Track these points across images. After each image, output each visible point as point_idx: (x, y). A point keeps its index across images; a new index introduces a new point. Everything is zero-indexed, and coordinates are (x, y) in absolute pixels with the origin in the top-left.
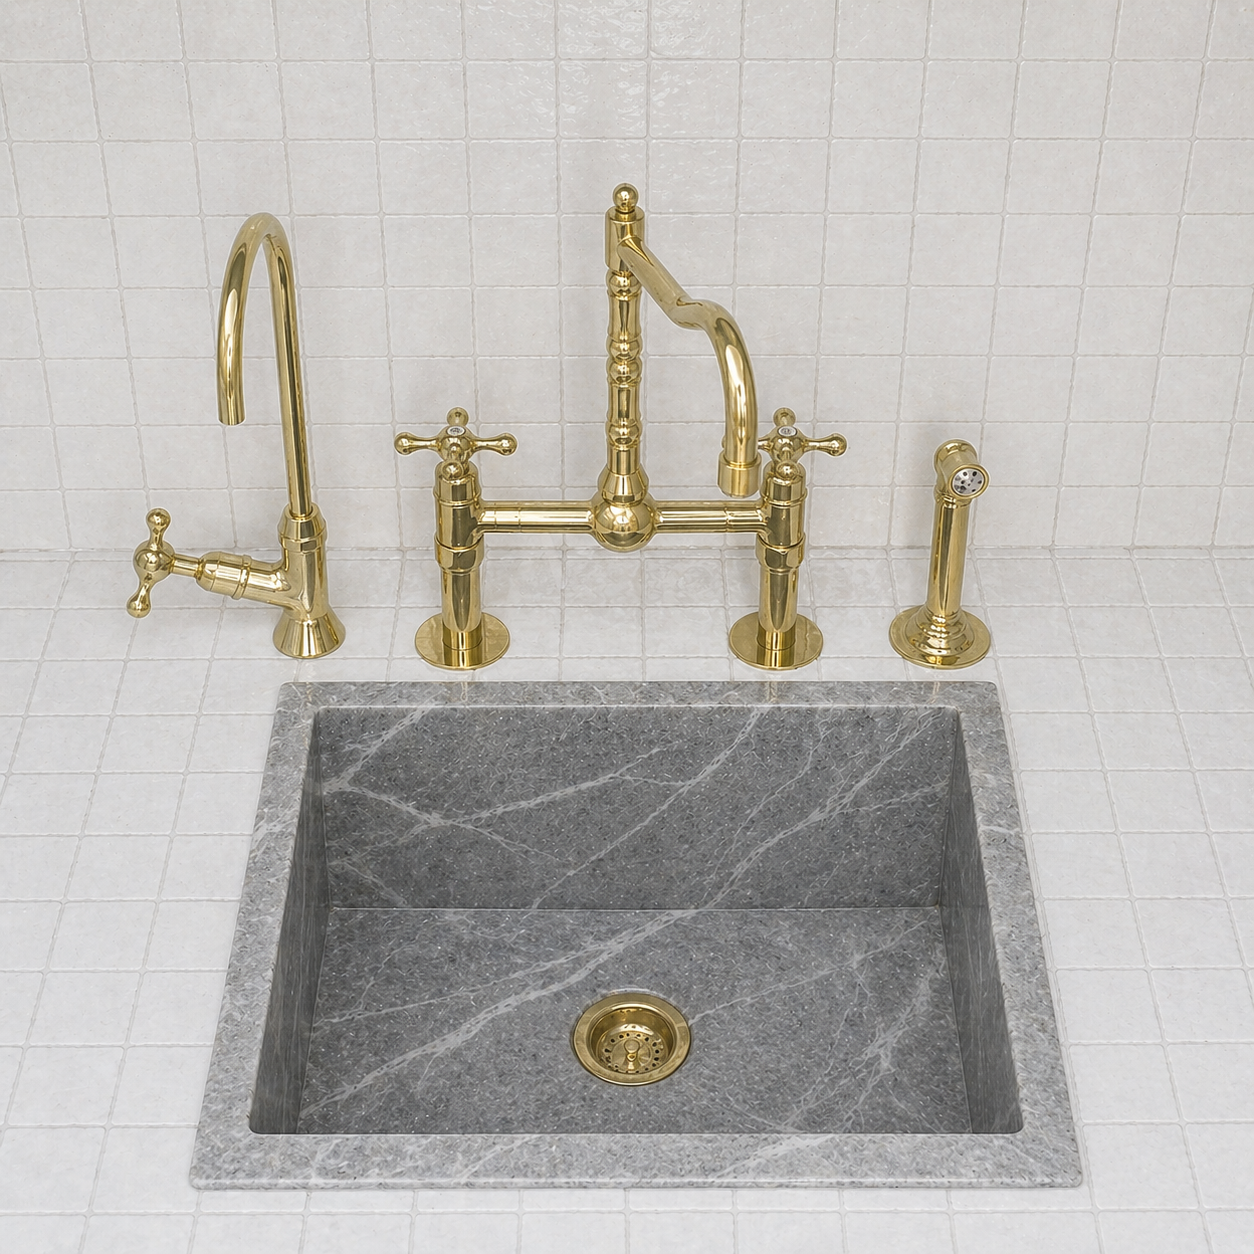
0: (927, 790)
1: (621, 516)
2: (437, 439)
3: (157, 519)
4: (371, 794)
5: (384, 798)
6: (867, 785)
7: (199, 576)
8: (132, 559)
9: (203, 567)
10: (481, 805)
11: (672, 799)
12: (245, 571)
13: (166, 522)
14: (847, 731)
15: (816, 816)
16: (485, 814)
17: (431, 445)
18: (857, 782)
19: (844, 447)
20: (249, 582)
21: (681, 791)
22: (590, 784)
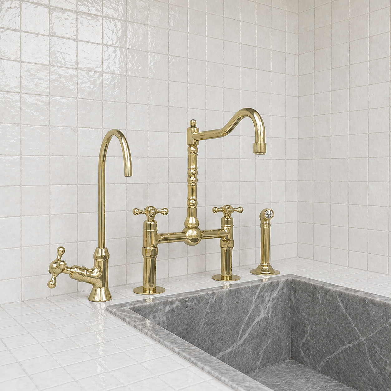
2: (146, 210)
7: (72, 273)
13: (64, 251)
17: (144, 212)
19: (243, 210)
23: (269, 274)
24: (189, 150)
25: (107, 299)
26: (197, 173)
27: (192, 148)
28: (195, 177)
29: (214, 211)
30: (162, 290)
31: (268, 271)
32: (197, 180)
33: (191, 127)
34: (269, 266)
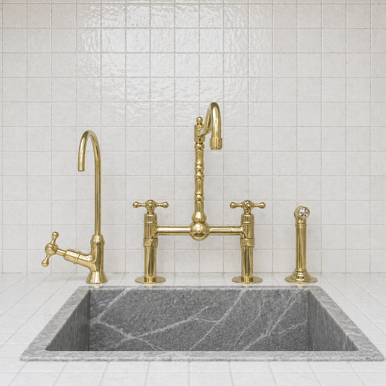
0: (301, 324)
1: (198, 227)
2: (145, 203)
3: (55, 234)
4: (107, 325)
5: (112, 327)
6: (280, 322)
7: (64, 255)
8: (44, 249)
9: (66, 252)
10: (145, 330)
11: (213, 327)
12: (79, 254)
13: (57, 235)
14: (272, 299)
15: (263, 336)
16: (147, 334)
17: (144, 205)
18: (276, 321)
19: (265, 206)
20: (79, 258)
21: (216, 324)
22: (184, 321)
23: (303, 281)
24: (196, 147)
25: (100, 281)
26: (203, 168)
27: (198, 145)
28: (202, 173)
29: (232, 207)
30: (163, 280)
31: (303, 278)
32: (203, 176)
33: (198, 124)
34: (304, 271)
